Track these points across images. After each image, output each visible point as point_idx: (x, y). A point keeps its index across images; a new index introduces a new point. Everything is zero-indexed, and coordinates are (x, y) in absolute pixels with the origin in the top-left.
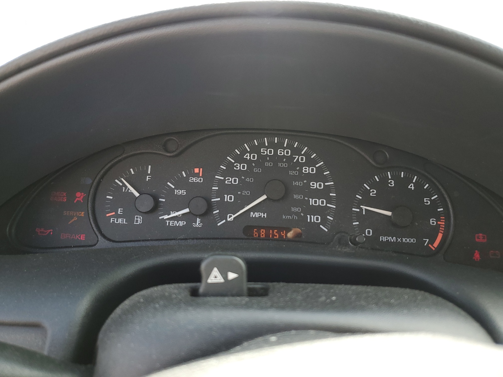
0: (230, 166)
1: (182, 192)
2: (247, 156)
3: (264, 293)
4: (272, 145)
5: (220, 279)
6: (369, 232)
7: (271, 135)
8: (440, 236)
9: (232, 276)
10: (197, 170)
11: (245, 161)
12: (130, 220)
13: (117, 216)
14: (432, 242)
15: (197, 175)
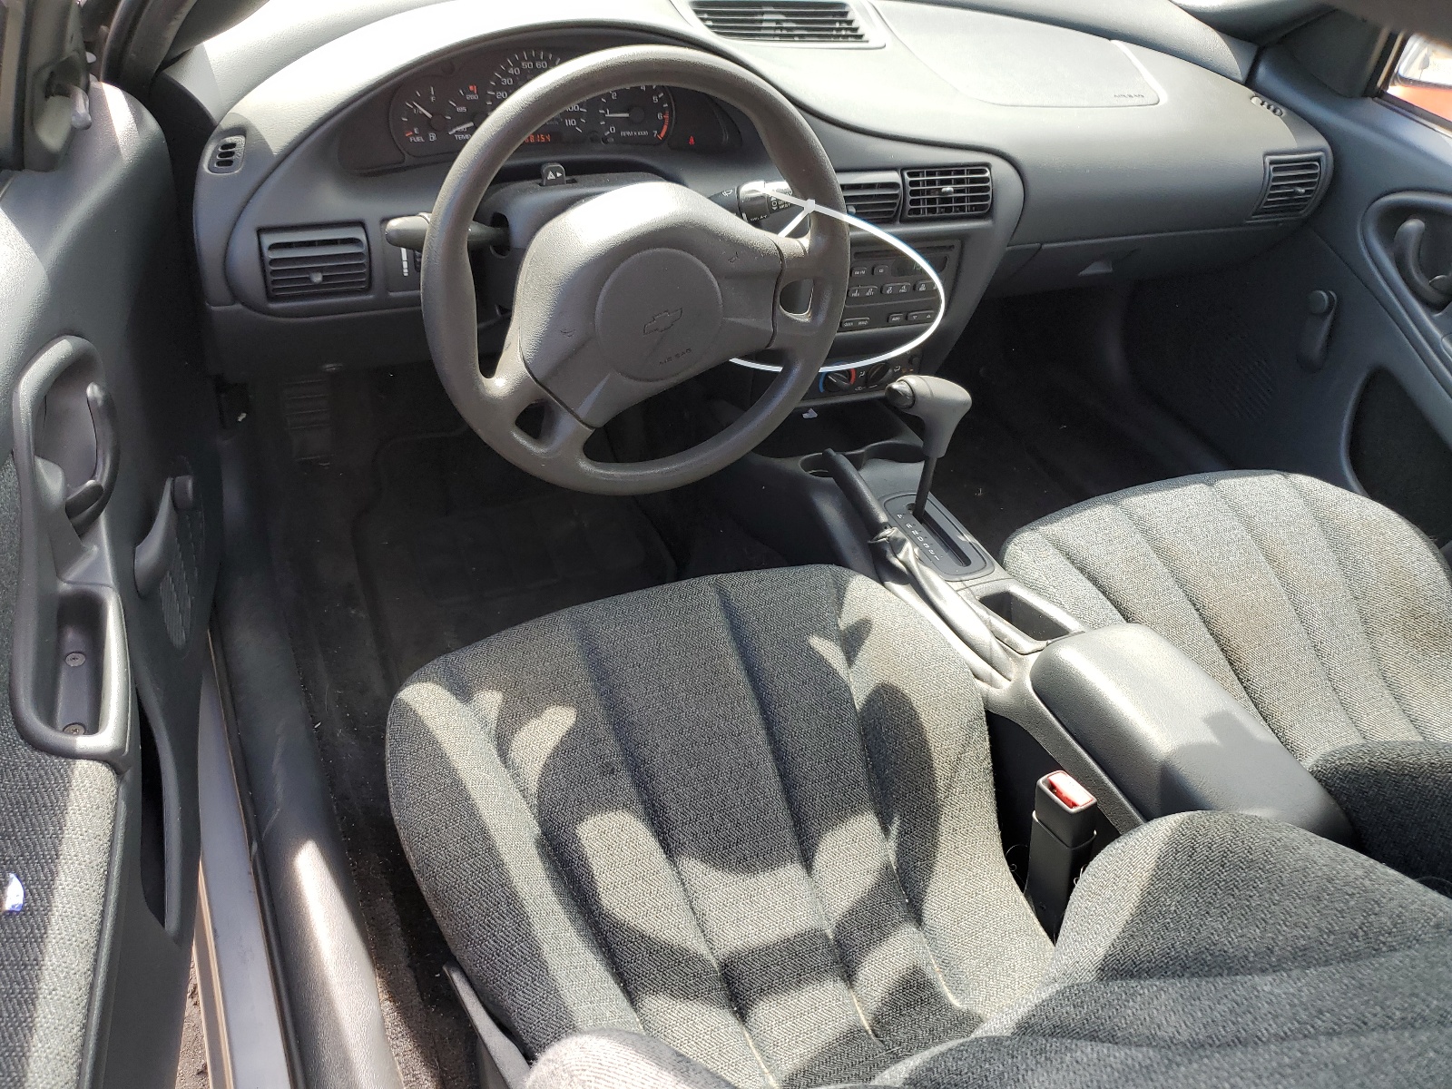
0: (498, 81)
1: (462, 109)
2: (511, 71)
3: (574, 181)
4: (530, 58)
5: (553, 177)
6: (613, 129)
7: (528, 50)
8: (665, 127)
9: (559, 175)
10: (471, 88)
11: (511, 76)
12: (426, 137)
13: (415, 135)
14: (659, 133)
15: (472, 93)
